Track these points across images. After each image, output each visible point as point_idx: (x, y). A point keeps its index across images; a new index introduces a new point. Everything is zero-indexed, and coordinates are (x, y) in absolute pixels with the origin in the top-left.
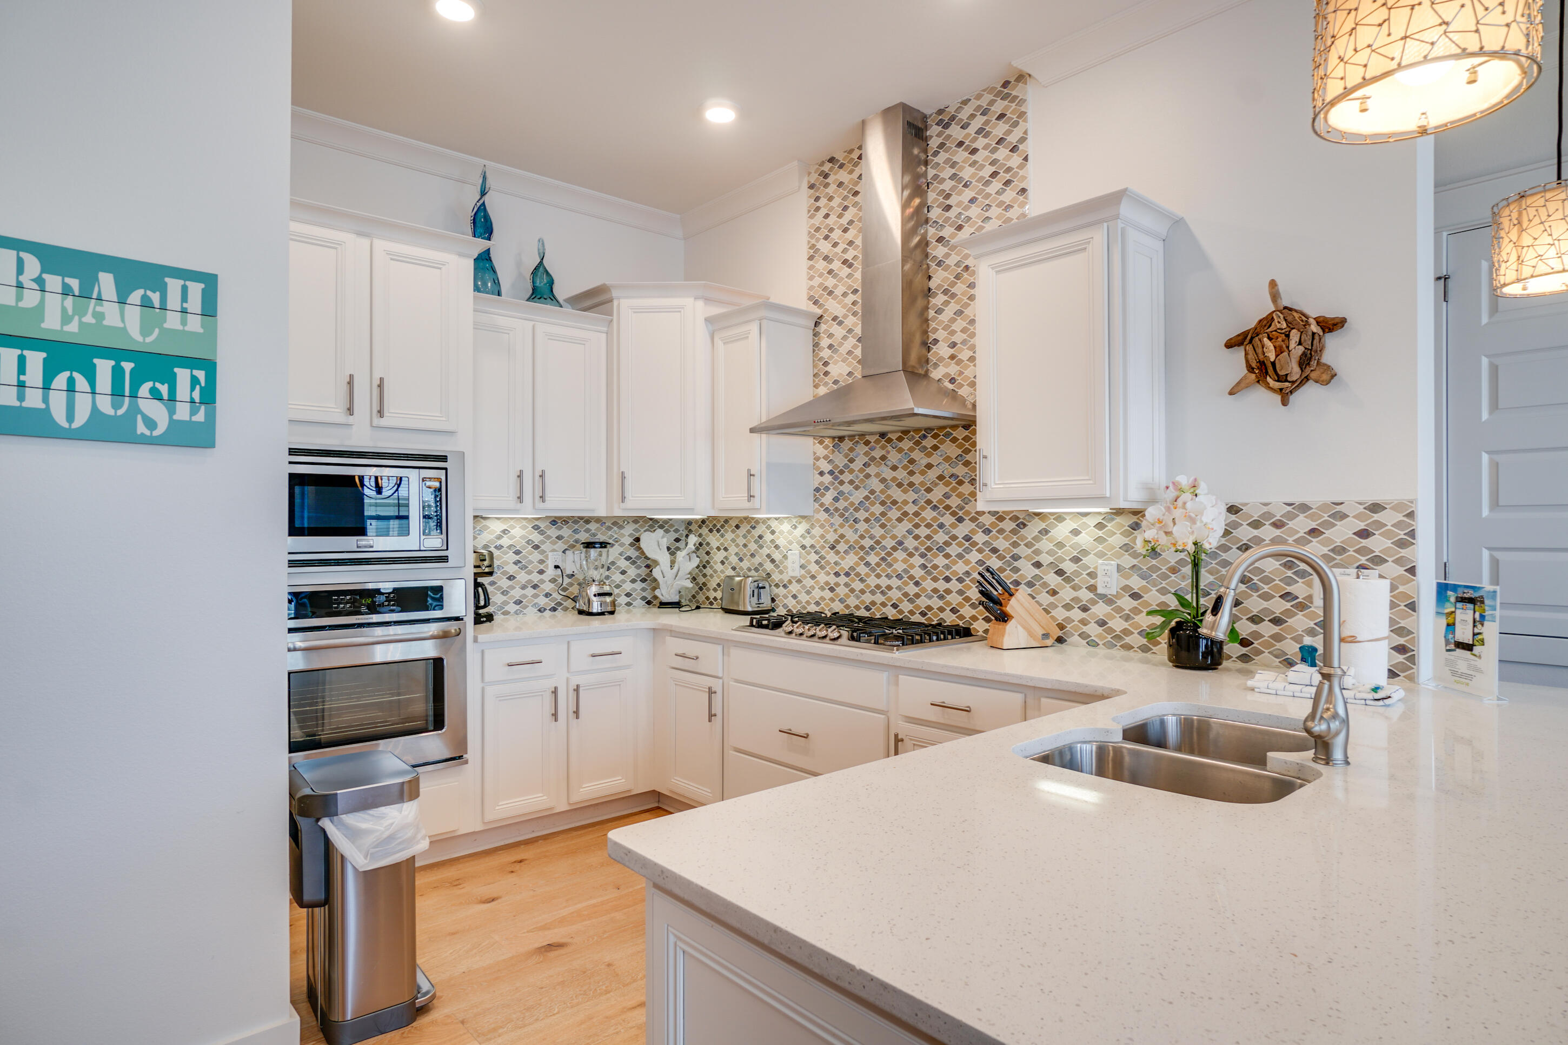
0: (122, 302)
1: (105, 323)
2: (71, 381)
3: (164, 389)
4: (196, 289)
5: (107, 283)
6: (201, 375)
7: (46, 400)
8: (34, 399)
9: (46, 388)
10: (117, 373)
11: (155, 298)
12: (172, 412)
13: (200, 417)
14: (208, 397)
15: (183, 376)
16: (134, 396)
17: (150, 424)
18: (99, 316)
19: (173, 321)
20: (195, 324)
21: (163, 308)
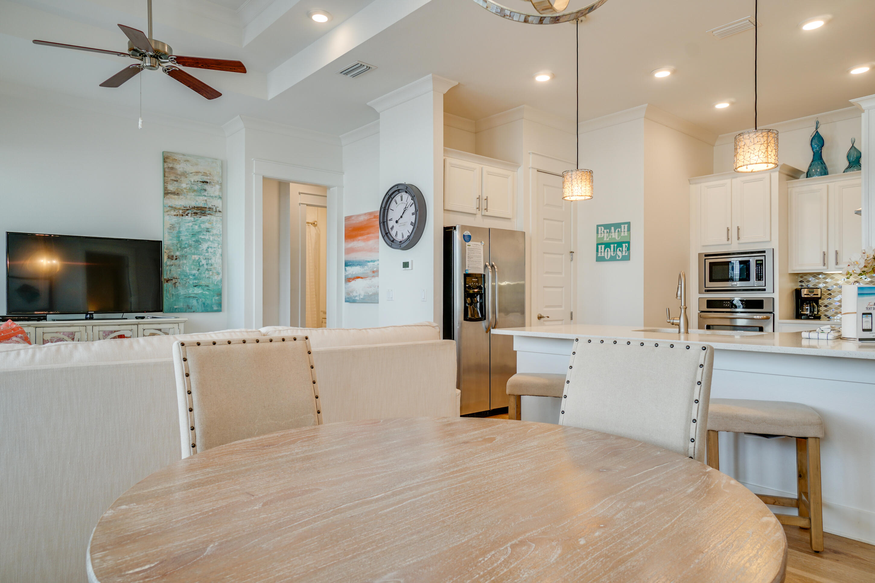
0: (615, 232)
1: (613, 237)
2: (608, 250)
3: (621, 249)
4: (626, 226)
5: (613, 228)
6: (627, 245)
7: (604, 254)
8: (603, 255)
9: (604, 252)
10: (614, 246)
11: (620, 230)
12: (622, 253)
13: (627, 254)
14: (629, 249)
15: (624, 245)
16: (616, 251)
17: (619, 257)
18: (612, 236)
19: (622, 234)
20: (626, 234)
21: (621, 232)
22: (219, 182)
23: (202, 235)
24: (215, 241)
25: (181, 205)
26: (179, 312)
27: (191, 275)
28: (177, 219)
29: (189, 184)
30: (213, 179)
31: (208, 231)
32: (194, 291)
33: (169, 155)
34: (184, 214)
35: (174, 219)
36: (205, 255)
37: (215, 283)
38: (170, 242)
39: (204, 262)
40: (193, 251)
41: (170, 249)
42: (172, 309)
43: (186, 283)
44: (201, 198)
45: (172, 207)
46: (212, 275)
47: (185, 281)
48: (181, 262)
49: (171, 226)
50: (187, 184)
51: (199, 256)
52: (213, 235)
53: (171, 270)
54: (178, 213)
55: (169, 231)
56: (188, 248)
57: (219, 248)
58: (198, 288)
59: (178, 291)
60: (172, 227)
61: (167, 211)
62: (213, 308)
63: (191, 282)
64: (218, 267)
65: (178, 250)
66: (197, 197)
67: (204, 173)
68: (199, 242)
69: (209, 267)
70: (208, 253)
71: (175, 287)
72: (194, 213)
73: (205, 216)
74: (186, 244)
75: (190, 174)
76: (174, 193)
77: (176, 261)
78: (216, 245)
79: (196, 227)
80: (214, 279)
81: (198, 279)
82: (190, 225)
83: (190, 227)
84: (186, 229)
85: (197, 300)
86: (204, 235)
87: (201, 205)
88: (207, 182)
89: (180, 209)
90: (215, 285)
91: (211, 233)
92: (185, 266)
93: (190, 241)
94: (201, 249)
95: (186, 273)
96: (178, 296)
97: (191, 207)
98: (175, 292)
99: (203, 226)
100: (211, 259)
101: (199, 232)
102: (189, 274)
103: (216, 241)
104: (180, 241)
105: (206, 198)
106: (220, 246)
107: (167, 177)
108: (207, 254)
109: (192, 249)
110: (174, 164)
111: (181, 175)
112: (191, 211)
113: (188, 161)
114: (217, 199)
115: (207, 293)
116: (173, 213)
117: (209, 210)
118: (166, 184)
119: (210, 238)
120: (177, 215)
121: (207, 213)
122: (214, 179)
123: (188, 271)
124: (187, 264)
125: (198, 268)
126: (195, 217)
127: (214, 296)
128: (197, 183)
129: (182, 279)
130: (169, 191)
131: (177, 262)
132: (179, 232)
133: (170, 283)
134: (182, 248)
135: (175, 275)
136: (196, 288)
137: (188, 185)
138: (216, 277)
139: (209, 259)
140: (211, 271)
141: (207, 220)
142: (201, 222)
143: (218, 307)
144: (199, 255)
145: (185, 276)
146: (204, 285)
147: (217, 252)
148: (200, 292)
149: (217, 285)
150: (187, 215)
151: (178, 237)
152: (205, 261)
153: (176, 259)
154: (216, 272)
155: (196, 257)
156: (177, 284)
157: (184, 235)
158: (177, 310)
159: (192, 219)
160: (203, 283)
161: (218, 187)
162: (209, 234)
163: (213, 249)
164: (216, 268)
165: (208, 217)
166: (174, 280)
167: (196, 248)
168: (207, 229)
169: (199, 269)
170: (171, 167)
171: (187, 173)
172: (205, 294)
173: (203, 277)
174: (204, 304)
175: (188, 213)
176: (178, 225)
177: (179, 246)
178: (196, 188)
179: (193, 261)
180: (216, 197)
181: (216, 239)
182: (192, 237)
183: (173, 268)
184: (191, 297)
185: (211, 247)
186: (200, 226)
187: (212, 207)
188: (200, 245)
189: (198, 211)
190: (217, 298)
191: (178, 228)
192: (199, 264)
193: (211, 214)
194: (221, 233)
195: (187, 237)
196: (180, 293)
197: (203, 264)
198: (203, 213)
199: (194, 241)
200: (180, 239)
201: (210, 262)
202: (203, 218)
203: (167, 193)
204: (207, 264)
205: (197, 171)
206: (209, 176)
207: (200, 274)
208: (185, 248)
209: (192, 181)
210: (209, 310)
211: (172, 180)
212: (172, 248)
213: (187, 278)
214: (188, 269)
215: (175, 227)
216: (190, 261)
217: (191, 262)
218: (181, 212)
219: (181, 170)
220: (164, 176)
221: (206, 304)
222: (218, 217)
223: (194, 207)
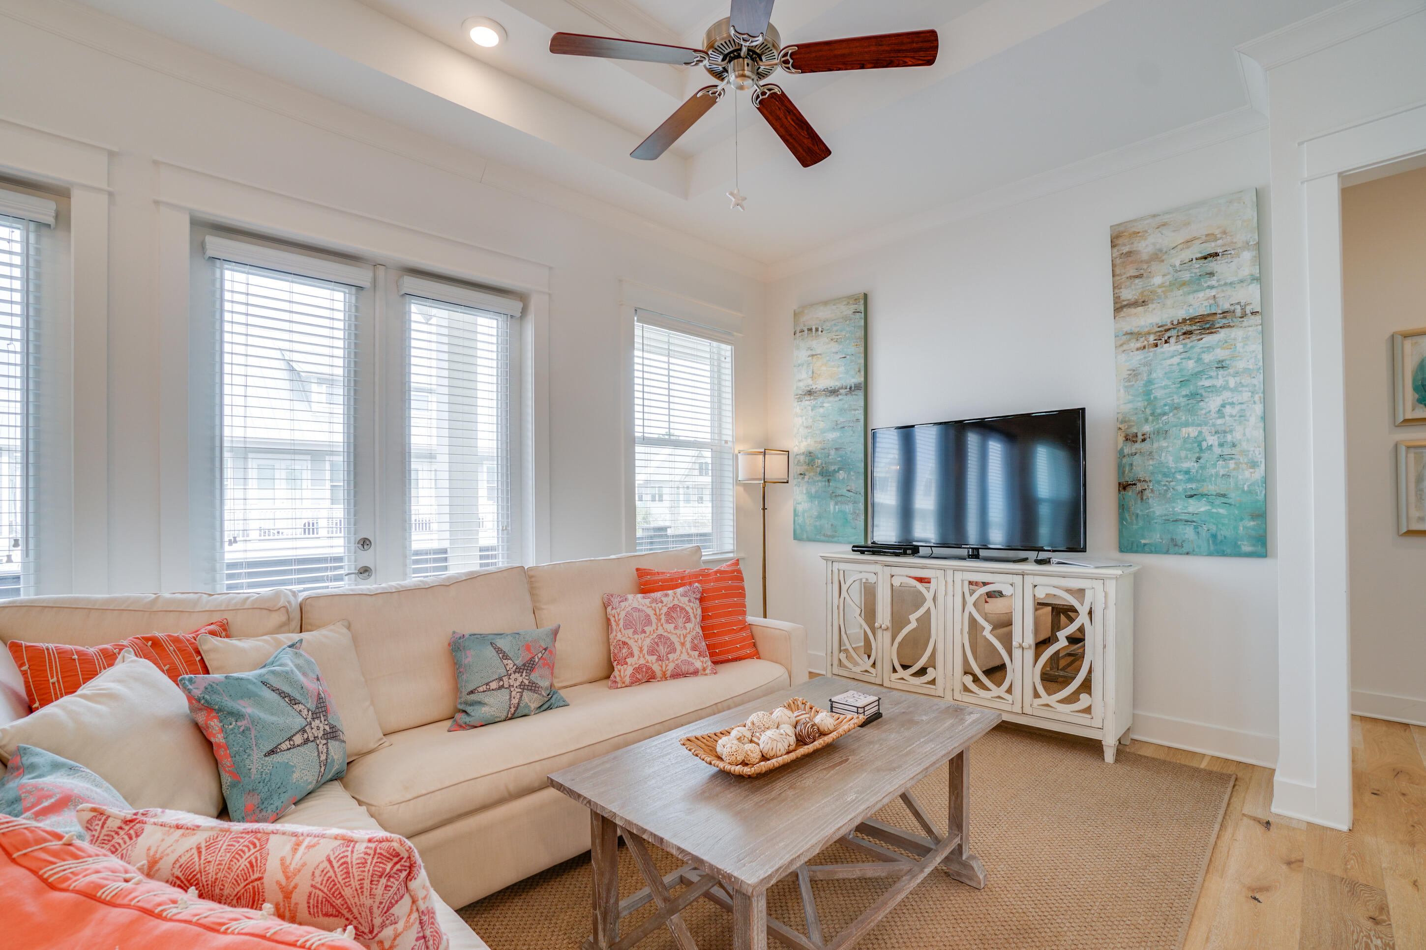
22: (1251, 243)
23: (1206, 379)
24: (1243, 386)
25: (1150, 324)
26: (1151, 552)
27: (1180, 471)
28: (1142, 357)
29: (1169, 273)
30: (1232, 243)
31: (1221, 366)
32: (1187, 507)
33: (1121, 229)
34: (1159, 342)
35: (1139, 356)
36: (1214, 425)
37: (1246, 488)
38: (1130, 406)
39: (1212, 440)
40: (1184, 418)
41: (1129, 421)
42: (1135, 545)
43: (1166, 491)
44: (1201, 295)
45: (1131, 333)
46: (1234, 469)
47: (1165, 485)
48: (1156, 445)
49: (1129, 372)
50: (1164, 276)
51: (1199, 428)
52: (1236, 374)
53: (1132, 465)
54: (1146, 343)
55: (1126, 384)
56: (1171, 414)
57: (1255, 402)
58: (1199, 500)
59: (1150, 508)
60: (1134, 374)
61: (1121, 345)
62: (1239, 547)
63: (1180, 488)
64: (1252, 449)
65: (1147, 420)
66: (1191, 296)
67: (1207, 235)
68: (1199, 396)
69: (1227, 451)
70: (1224, 417)
71: (1142, 499)
72: (1184, 334)
73: (1212, 333)
74: (1165, 405)
75: (1173, 252)
76: (1135, 304)
77: (1143, 444)
78: (1246, 396)
79: (1191, 364)
80: (1240, 477)
81: (1198, 481)
82: (1175, 363)
83: (1175, 368)
84: (1166, 373)
85: (1196, 528)
86: (1211, 377)
87: (1203, 310)
88: (1217, 254)
89: (1149, 333)
90: (1243, 491)
91: (1231, 371)
92: (1164, 454)
93: (1175, 397)
94: (1203, 412)
95: (1168, 467)
96: (1148, 519)
97: (1175, 322)
98: (1141, 510)
99: (1207, 358)
100: (1231, 431)
101: (1198, 375)
102: (1173, 471)
103: (1247, 386)
104: (1151, 402)
105: (1213, 292)
106: (1257, 398)
107: (1118, 275)
108: (1219, 422)
109: (1181, 413)
110: (1132, 243)
111: (1148, 262)
112: (1176, 331)
113: (1164, 225)
114: (1245, 284)
115: (1222, 511)
116: (1135, 345)
117: (1225, 317)
118: (1116, 291)
119: (1227, 382)
120: (1144, 347)
121: (1217, 326)
122: (1235, 240)
123: (1171, 464)
124: (1170, 449)
125: (1197, 455)
126: (1187, 341)
127: (1242, 519)
128: (1190, 263)
129: (1159, 482)
130: (1125, 303)
131: (1146, 446)
132: (1150, 382)
133: (1130, 493)
134: (1156, 416)
135: (1141, 475)
136: (1191, 501)
137: (1169, 277)
138: (1247, 474)
139: (1225, 432)
140: (1232, 459)
141: (1220, 341)
142: (1201, 350)
143: (1254, 545)
144: (1200, 425)
145: (1165, 475)
146: (1214, 493)
147: (1248, 414)
148: (1202, 509)
149: (1250, 492)
150: (1166, 342)
151: (1148, 393)
152: (1216, 437)
153: (1144, 440)
154: (1246, 460)
155: (1193, 431)
156: (1147, 492)
157: (1161, 387)
158: (1147, 549)
159: (1180, 347)
160: (1211, 488)
161: (1247, 256)
162: (1226, 373)
163: (1238, 408)
164: (1249, 451)
165: (1223, 334)
166: (1139, 485)
167: (1191, 411)
168: (1220, 362)
169: (1199, 458)
170: (1126, 253)
171: (1164, 250)
172: (1217, 513)
173: (1212, 475)
174: (1214, 536)
175: (1169, 338)
176: (1146, 368)
177: (1148, 411)
178: (1186, 276)
179: (1184, 441)
180: (1242, 281)
181: (1246, 380)
182: (1180, 387)
183: (1137, 460)
184: (1181, 520)
185: (1232, 404)
186: (1199, 360)
187: (1232, 308)
188: (1202, 404)
189: (1194, 327)
190: (1252, 523)
191: (1145, 375)
192: (1200, 445)
193: (1229, 326)
194: (1261, 364)
195: (1167, 391)
196: (1154, 512)
197: (1211, 446)
198: (1208, 329)
199: (1187, 395)
200: (1152, 397)
201: (1229, 438)
202: (1208, 339)
203: (1120, 307)
204: (1221, 445)
205: (1188, 237)
206: (1221, 238)
207: (1203, 468)
208: (1165, 414)
209: (1178, 263)
210: (1229, 551)
211: (1131, 277)
212: (1134, 418)
213: (1169, 479)
214: (1170, 459)
215: (1140, 374)
216: (1175, 441)
217: (1179, 443)
218: (1152, 338)
219: (1150, 249)
220: (1113, 276)
221: (1219, 537)
222: (1250, 329)
223: (1185, 320)
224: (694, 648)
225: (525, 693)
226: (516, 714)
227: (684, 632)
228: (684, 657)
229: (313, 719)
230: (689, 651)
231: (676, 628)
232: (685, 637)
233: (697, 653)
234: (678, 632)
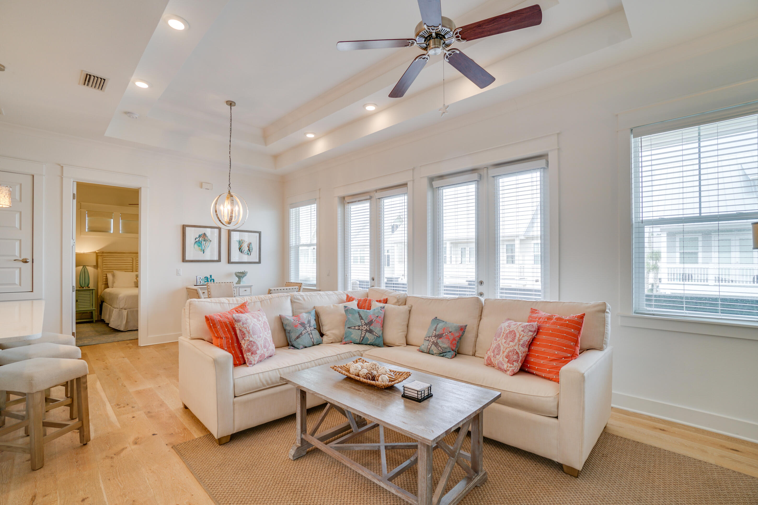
224: (507, 357)
225: (433, 346)
226: (429, 352)
227: (507, 346)
228: (501, 359)
229: (364, 325)
230: (504, 357)
231: (505, 342)
232: (506, 349)
233: (507, 360)
234: (505, 345)
